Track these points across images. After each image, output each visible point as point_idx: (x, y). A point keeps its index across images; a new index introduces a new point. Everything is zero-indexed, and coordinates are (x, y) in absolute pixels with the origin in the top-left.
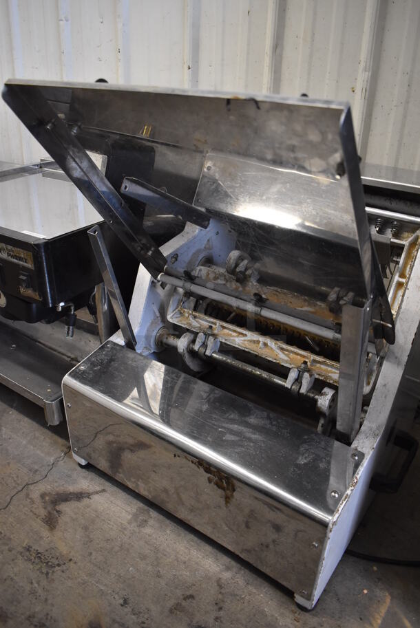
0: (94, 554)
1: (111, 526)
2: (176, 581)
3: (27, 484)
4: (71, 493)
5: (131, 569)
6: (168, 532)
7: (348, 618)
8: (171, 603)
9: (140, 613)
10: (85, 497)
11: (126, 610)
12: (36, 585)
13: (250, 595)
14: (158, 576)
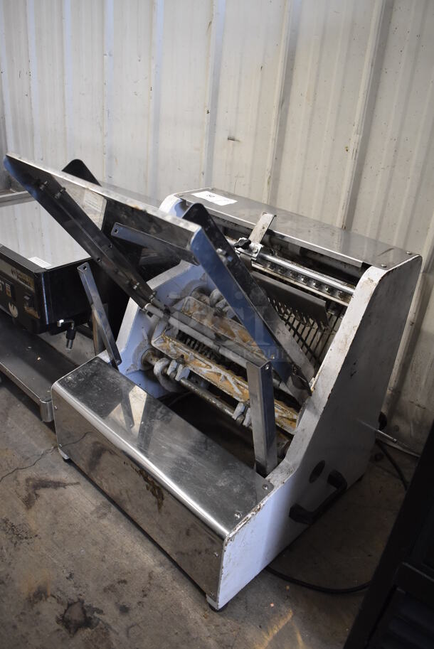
0: (57, 533)
1: (76, 514)
2: (116, 566)
3: (18, 469)
4: (51, 482)
5: (82, 551)
6: (121, 526)
7: (249, 623)
8: (106, 584)
9: (80, 586)
10: (62, 486)
11: (69, 582)
12: (5, 551)
13: (173, 589)
14: (102, 561)
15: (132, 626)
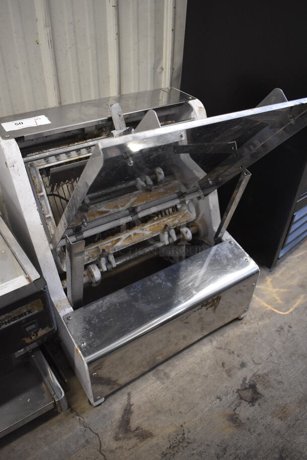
0: (180, 410)
1: (162, 395)
2: (212, 368)
3: (100, 451)
4: (123, 417)
5: (198, 390)
6: (178, 363)
8: (225, 375)
9: (227, 392)
10: (130, 408)
11: (224, 399)
13: (228, 337)
14: (207, 377)
15: (253, 361)
